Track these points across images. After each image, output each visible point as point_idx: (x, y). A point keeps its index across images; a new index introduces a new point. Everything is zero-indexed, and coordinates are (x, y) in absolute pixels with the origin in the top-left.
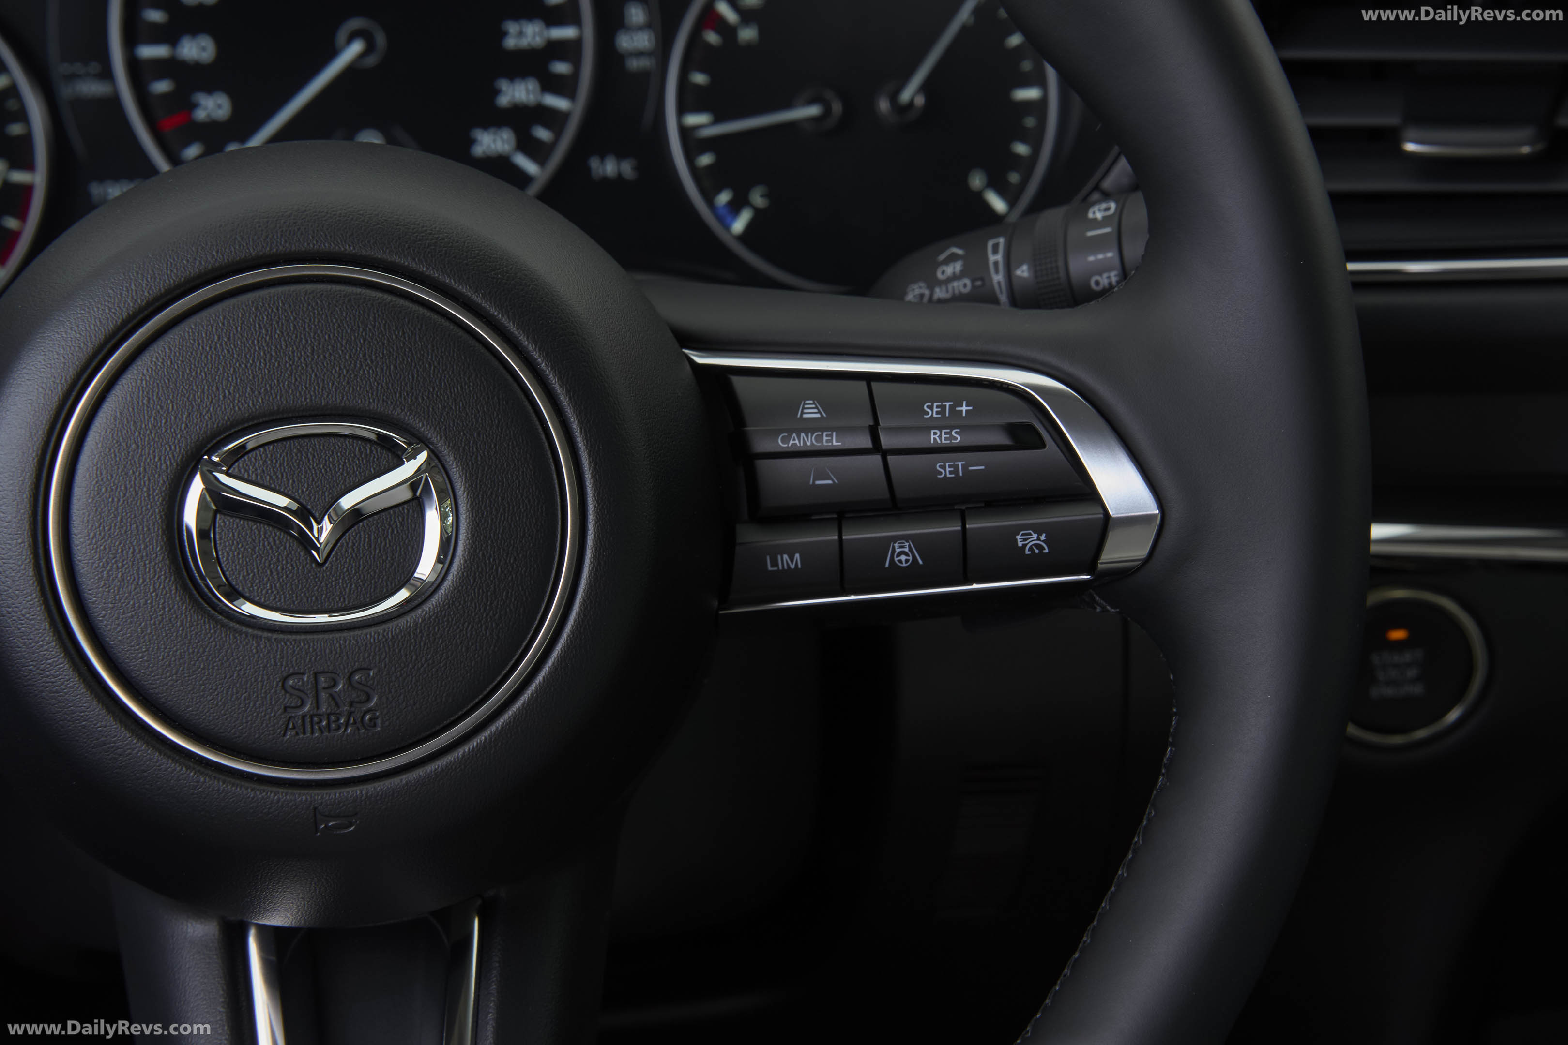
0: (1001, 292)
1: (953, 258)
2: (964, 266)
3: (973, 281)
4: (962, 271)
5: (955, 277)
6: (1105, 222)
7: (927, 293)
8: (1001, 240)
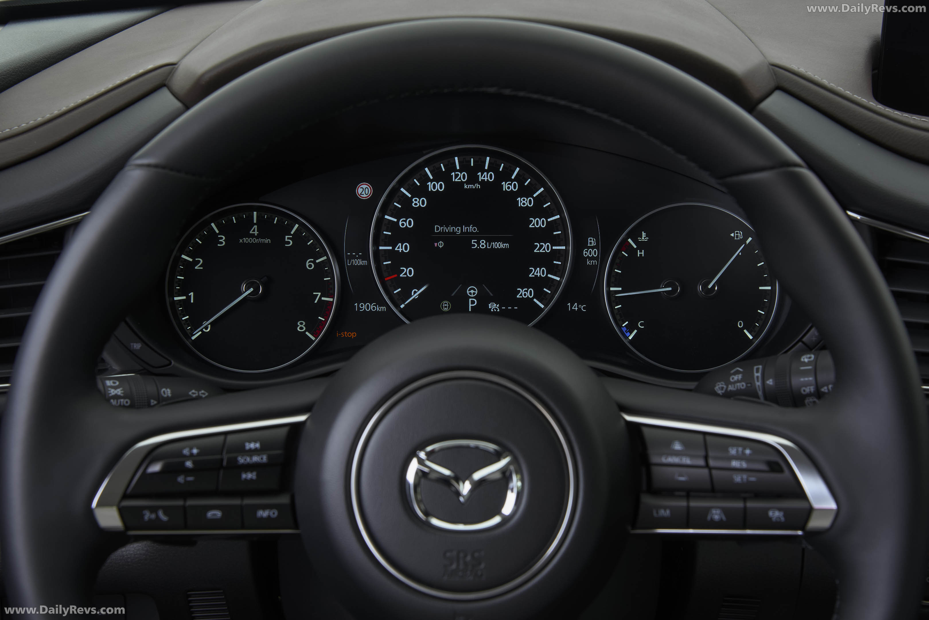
0: (760, 390)
1: (737, 372)
2: (743, 376)
3: (747, 384)
4: (741, 379)
5: (738, 381)
6: (809, 364)
7: (725, 387)
8: (760, 367)
